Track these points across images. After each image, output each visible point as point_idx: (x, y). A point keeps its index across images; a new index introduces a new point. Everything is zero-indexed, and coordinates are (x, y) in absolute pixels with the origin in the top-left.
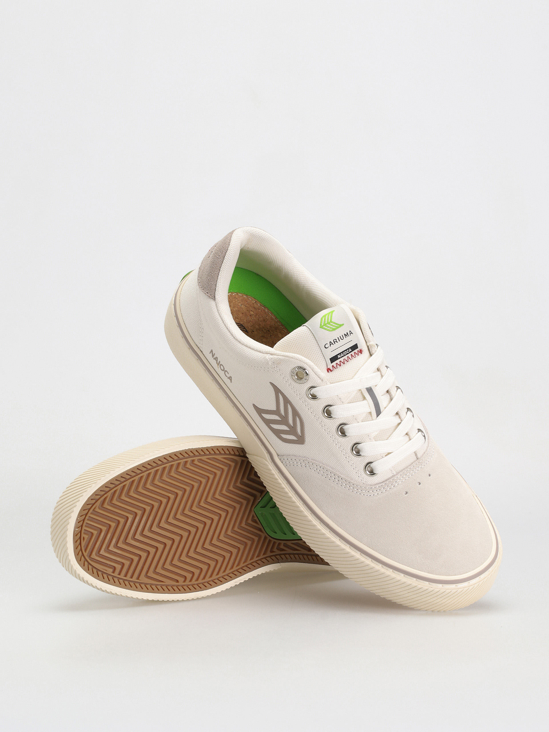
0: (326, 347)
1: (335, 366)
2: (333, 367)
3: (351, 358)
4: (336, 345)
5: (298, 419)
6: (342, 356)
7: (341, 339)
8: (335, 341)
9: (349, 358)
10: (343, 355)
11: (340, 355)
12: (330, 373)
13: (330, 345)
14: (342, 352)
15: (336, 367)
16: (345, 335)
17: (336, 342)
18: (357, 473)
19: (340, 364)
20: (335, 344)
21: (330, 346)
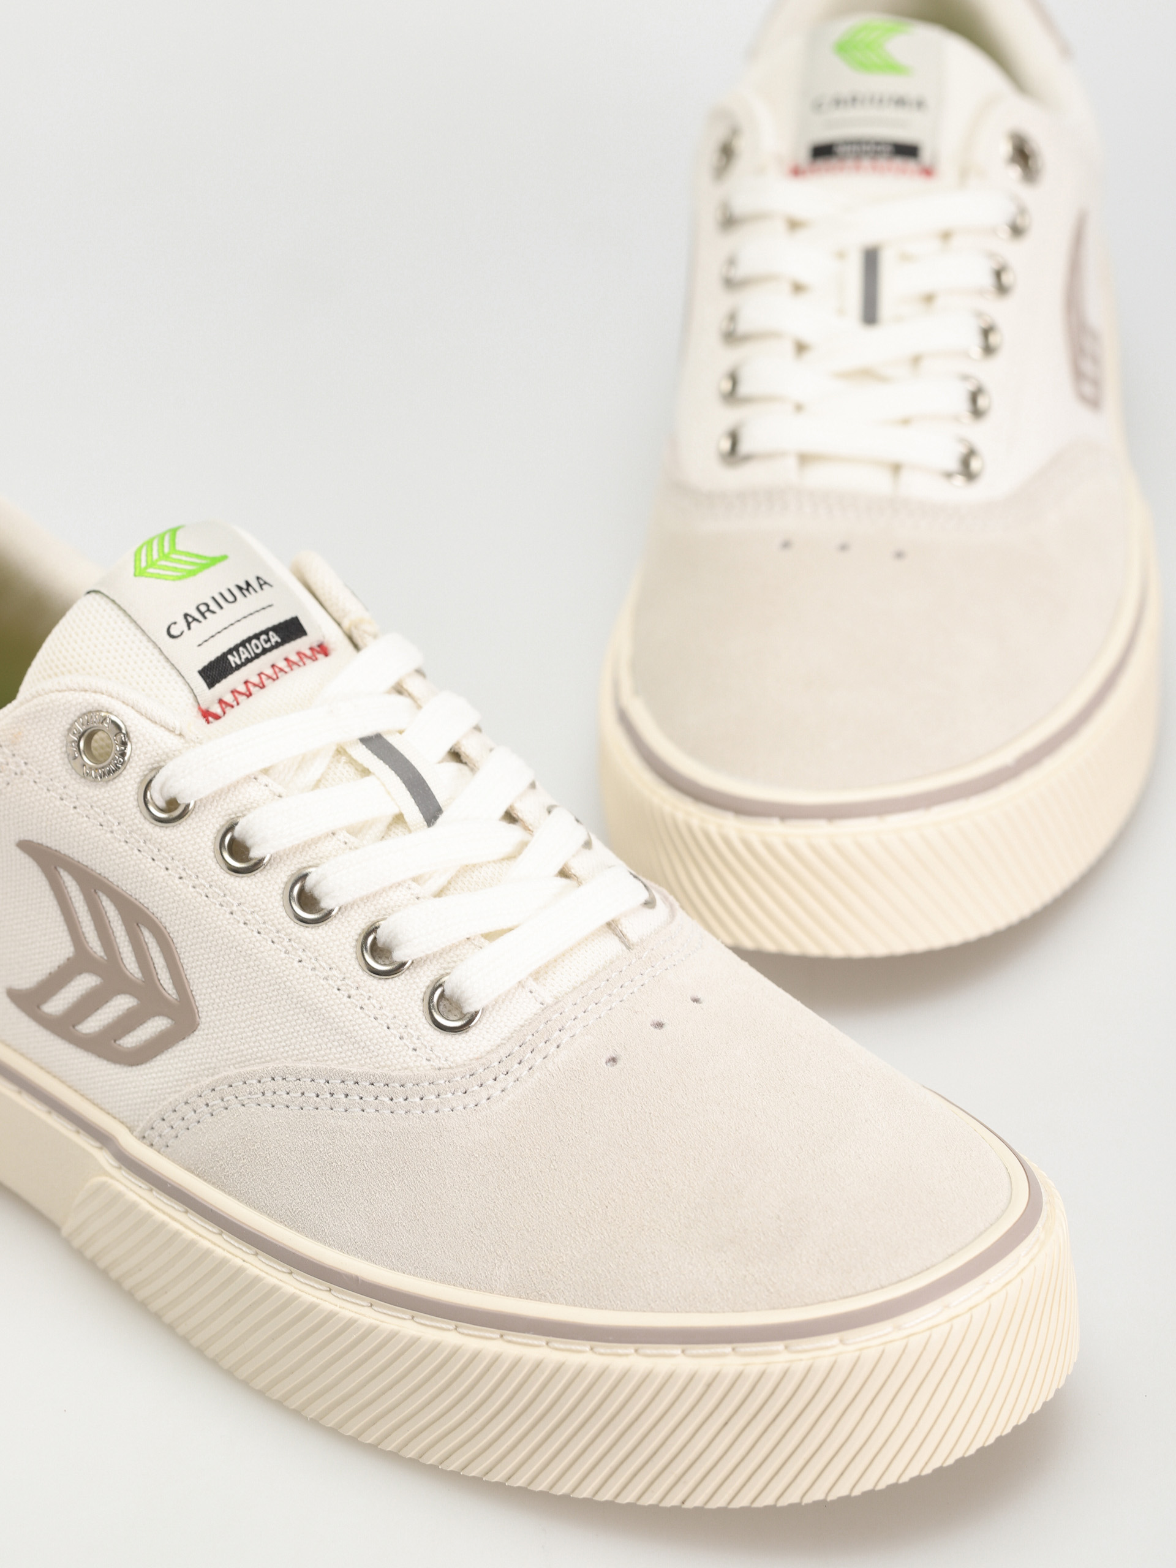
0: (174, 632)
1: (229, 698)
2: (224, 706)
3: (287, 669)
4: (213, 623)
5: (147, 936)
6: (243, 657)
7: (226, 600)
8: (205, 611)
9: (277, 670)
10: (247, 655)
11: (235, 653)
12: (216, 724)
13: (189, 625)
14: (243, 644)
15: (235, 703)
16: (240, 588)
17: (207, 614)
18: (405, 1036)
19: (248, 689)
20: (205, 618)
21: (189, 628)
